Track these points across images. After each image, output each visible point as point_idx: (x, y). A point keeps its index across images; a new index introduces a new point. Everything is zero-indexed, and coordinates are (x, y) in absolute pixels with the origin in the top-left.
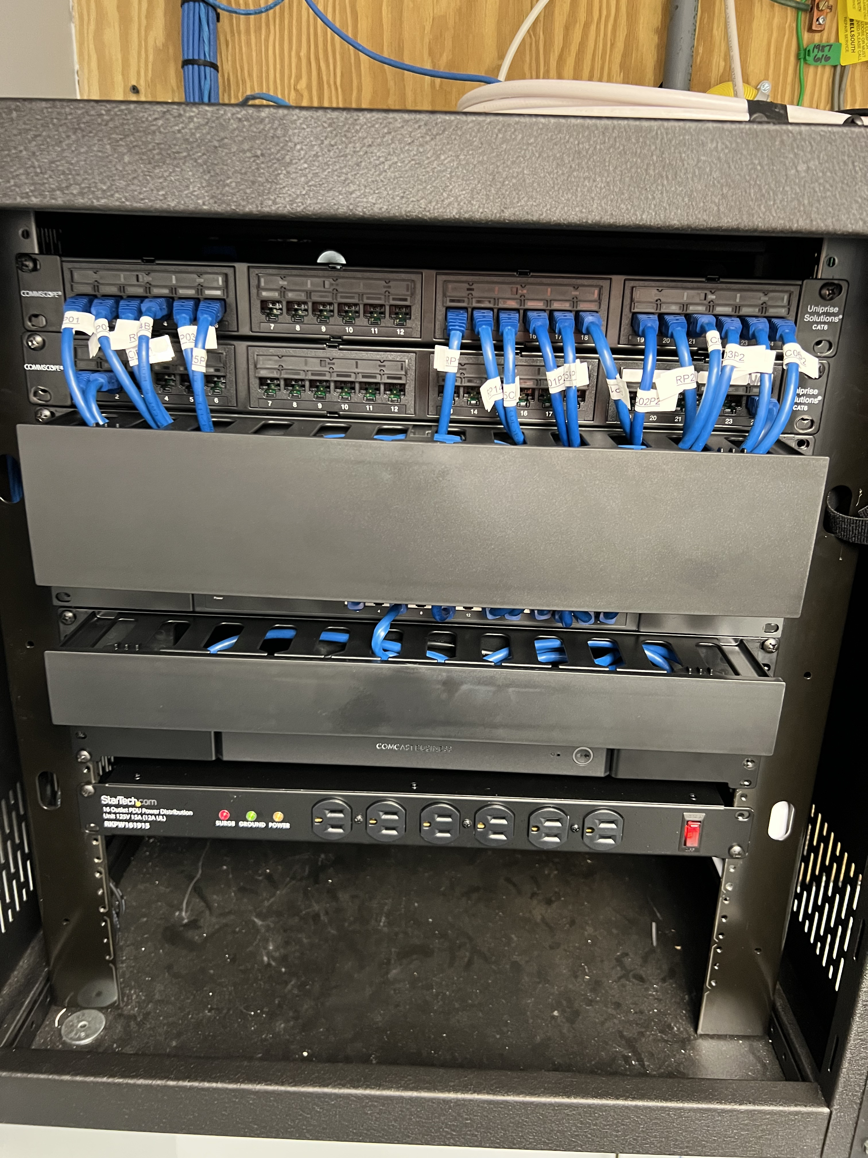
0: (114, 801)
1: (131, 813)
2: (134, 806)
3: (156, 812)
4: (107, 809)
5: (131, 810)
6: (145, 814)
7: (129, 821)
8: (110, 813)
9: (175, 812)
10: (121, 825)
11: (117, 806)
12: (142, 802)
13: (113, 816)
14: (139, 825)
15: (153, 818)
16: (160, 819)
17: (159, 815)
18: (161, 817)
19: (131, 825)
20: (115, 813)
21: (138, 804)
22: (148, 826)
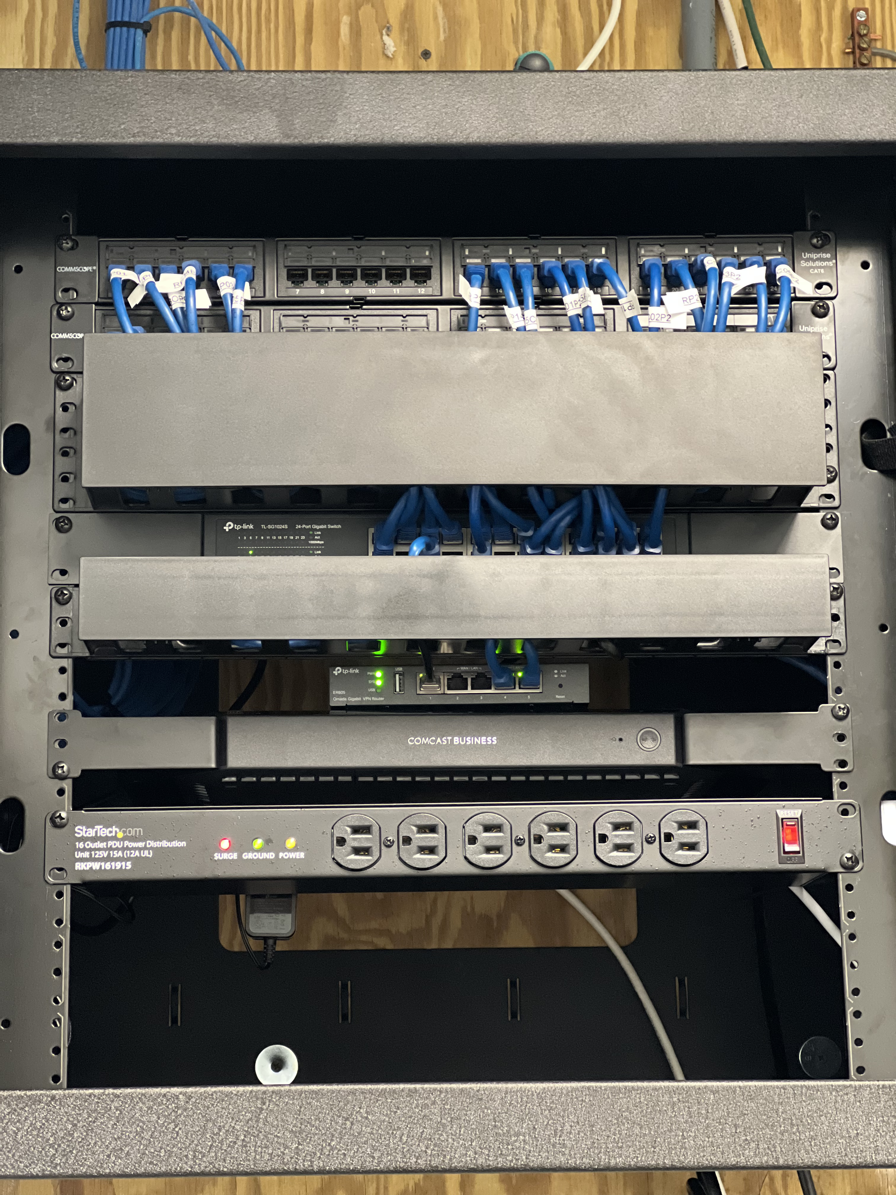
0: (91, 833)
1: (111, 849)
2: (115, 838)
3: (141, 845)
4: (81, 845)
5: (111, 843)
6: (127, 848)
7: (108, 859)
8: (84, 850)
9: (165, 844)
10: (96, 866)
11: (94, 839)
12: (124, 832)
13: (86, 855)
14: (118, 865)
15: (137, 853)
16: (146, 854)
17: (145, 848)
18: (146, 852)
19: (108, 866)
20: (90, 850)
21: (120, 835)
22: (129, 865)
